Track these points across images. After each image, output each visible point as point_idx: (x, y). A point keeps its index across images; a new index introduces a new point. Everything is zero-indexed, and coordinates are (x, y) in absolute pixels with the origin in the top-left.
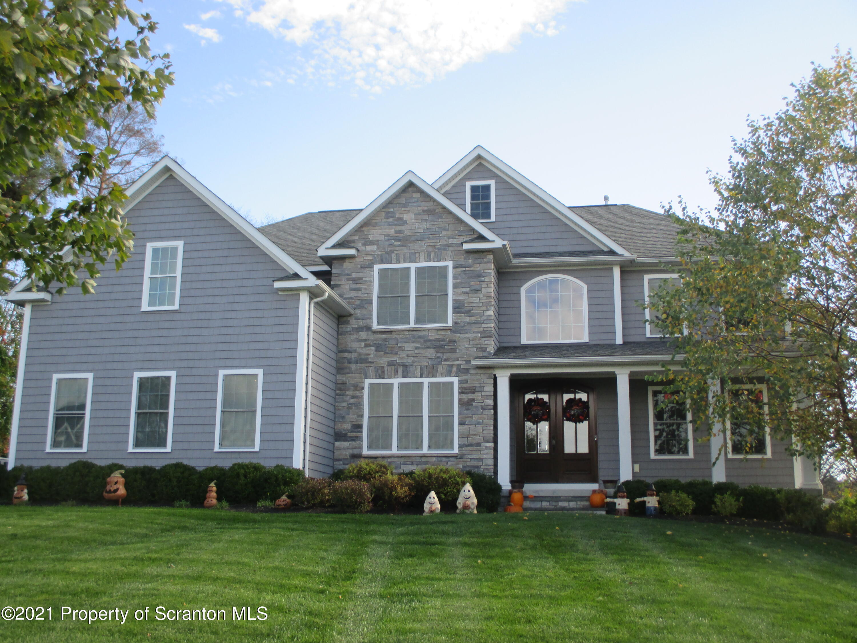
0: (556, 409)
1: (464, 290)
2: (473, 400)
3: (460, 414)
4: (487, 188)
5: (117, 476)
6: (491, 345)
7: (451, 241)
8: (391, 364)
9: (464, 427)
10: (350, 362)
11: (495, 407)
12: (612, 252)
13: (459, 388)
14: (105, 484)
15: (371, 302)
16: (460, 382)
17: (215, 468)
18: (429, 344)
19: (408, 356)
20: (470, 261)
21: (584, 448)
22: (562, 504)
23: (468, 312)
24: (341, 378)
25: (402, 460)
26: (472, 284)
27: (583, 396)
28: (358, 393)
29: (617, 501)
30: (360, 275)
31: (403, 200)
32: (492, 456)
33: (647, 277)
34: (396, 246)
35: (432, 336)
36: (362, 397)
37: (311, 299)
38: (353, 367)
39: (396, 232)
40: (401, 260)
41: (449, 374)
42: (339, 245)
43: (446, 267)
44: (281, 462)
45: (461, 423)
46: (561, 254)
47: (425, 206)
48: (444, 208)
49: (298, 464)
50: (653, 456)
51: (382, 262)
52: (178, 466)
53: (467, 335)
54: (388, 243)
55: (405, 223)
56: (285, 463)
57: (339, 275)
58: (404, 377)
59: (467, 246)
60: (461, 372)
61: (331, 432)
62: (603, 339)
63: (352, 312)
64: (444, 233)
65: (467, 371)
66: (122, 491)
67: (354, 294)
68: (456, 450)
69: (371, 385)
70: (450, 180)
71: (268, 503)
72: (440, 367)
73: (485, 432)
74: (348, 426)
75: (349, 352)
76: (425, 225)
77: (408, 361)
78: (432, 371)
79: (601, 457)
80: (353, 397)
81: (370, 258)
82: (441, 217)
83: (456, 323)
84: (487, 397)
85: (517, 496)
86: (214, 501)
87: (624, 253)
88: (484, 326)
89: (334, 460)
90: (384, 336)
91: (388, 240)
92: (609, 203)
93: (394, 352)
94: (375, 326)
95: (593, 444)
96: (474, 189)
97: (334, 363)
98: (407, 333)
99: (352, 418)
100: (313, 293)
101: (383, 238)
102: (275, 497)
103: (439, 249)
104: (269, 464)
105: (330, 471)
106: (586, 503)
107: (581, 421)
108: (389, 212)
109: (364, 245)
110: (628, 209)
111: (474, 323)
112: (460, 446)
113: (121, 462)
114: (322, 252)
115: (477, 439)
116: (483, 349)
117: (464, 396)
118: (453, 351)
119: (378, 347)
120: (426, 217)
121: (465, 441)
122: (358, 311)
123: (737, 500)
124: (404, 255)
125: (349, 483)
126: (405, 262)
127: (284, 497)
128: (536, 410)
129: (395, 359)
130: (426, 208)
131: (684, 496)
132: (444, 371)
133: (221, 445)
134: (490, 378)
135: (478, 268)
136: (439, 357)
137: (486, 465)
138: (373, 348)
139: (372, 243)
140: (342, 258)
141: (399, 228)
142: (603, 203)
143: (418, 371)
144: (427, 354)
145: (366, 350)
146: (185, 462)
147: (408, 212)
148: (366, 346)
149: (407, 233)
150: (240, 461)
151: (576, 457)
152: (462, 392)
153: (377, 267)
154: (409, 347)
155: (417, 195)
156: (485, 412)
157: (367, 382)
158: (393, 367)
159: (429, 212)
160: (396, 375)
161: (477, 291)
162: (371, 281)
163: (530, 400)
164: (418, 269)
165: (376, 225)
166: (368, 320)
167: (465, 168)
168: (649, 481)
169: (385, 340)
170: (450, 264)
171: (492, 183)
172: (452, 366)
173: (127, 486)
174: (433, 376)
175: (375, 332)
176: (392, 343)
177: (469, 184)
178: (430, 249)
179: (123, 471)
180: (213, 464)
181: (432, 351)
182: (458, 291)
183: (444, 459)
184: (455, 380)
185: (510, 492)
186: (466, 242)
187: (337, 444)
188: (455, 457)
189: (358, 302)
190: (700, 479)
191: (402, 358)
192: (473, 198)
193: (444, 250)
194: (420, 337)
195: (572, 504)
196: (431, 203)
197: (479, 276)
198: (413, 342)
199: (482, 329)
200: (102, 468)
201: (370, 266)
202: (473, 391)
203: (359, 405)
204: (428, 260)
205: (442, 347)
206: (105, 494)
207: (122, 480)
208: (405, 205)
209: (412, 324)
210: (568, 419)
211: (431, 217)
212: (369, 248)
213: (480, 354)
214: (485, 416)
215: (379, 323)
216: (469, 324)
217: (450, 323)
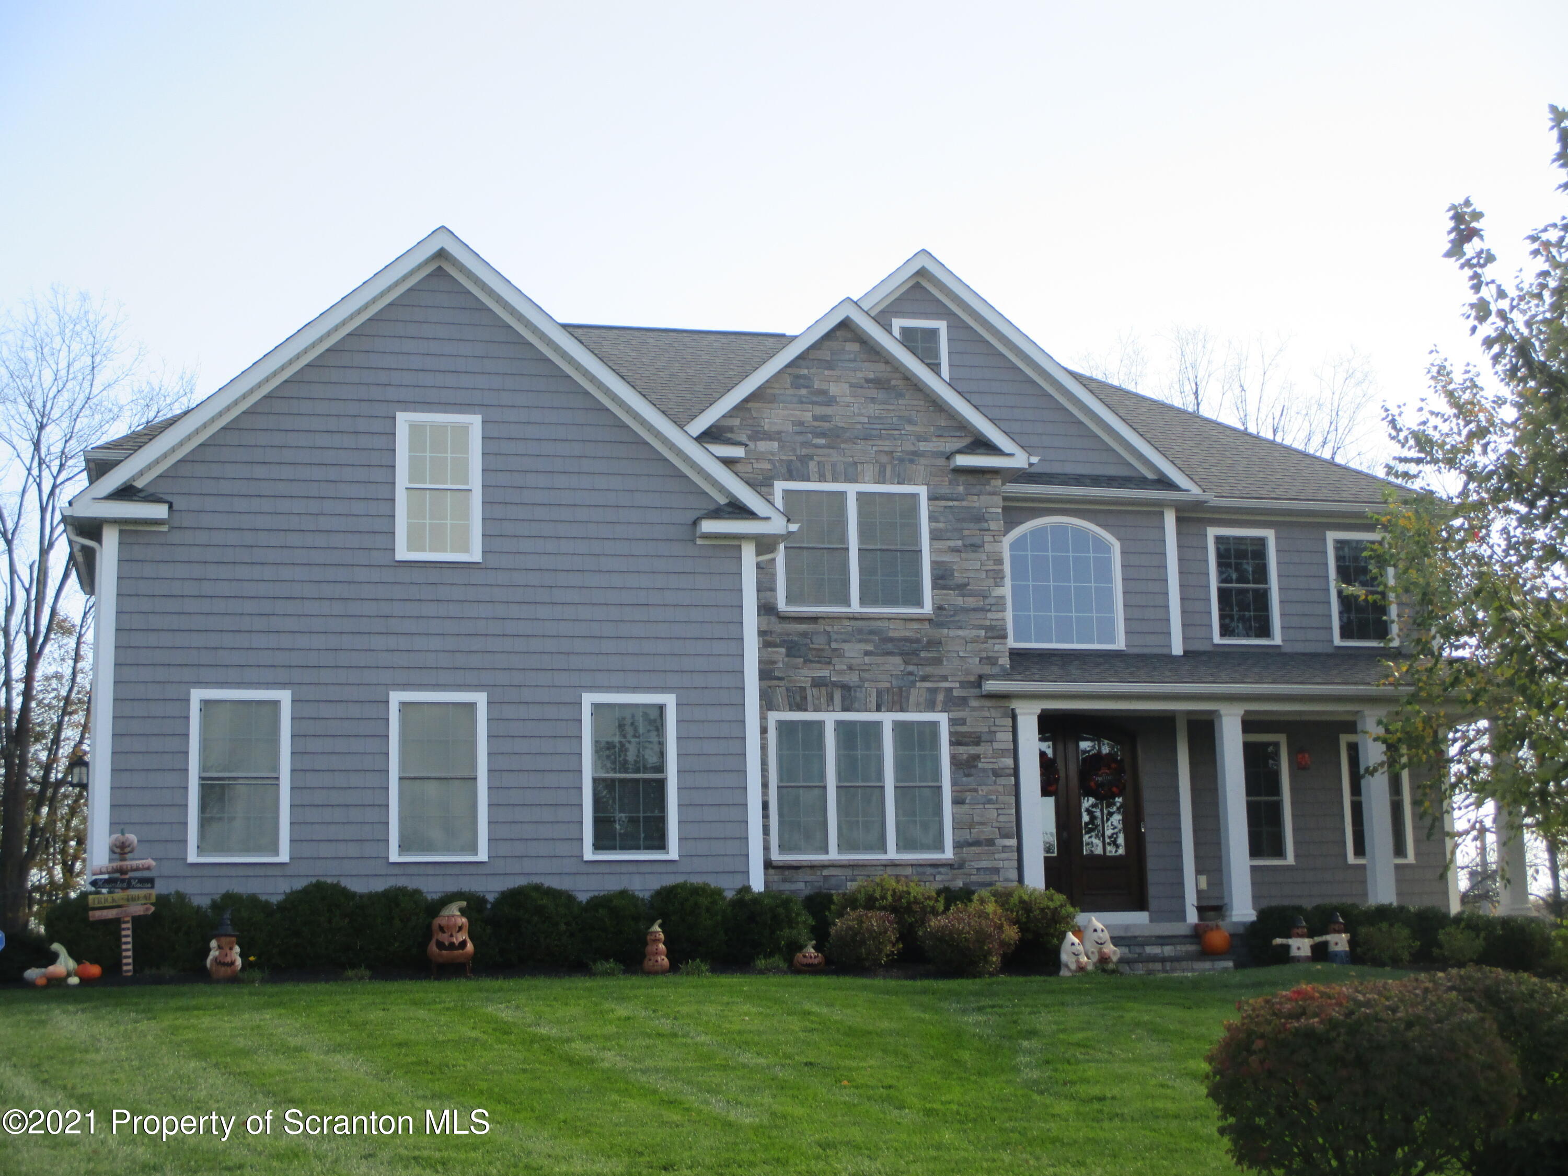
0: (1067, 772)
1: (951, 543)
2: (977, 757)
3: (954, 783)
4: (932, 335)
5: (454, 914)
6: (1007, 654)
7: (923, 446)
8: (818, 683)
9: (965, 808)
11: (1016, 772)
12: (1164, 483)
13: (951, 734)
16: (953, 722)
18: (890, 646)
19: (850, 668)
20: (961, 489)
21: (1117, 847)
22: (1150, 950)
23: (961, 588)
25: (849, 872)
26: (966, 533)
29: (1293, 942)
31: (825, 355)
32: (1015, 864)
33: (1212, 532)
34: (817, 447)
35: (897, 631)
36: (764, 748)
37: (755, 556)
39: (815, 418)
40: (829, 476)
41: (931, 706)
42: (712, 435)
43: (915, 496)
45: (957, 801)
46: (1079, 480)
47: (870, 370)
49: (758, 882)
51: (790, 477)
53: (960, 633)
54: (800, 438)
55: (831, 401)
58: (845, 709)
59: (963, 460)
60: (952, 703)
62: (1149, 644)
64: (909, 428)
65: (963, 701)
66: (469, 947)
68: (949, 854)
69: (781, 725)
72: (914, 692)
73: (1001, 818)
76: (873, 409)
77: (852, 678)
78: (898, 700)
79: (1152, 863)
81: (768, 466)
82: (900, 395)
83: (939, 608)
84: (1002, 753)
86: (665, 961)
87: (1191, 489)
88: (990, 616)
90: (803, 627)
91: (801, 433)
93: (823, 659)
94: (782, 605)
95: (1134, 841)
96: (906, 335)
98: (846, 622)
101: (789, 428)
102: (790, 950)
103: (901, 460)
107: (1111, 797)
108: (798, 377)
109: (756, 438)
111: (974, 610)
112: (958, 846)
115: (988, 832)
116: (991, 660)
117: (961, 749)
118: (937, 661)
119: (792, 649)
120: (873, 393)
121: (966, 835)
124: (834, 466)
126: (835, 480)
127: (810, 950)
129: (826, 673)
130: (871, 376)
132: (922, 700)
134: (1004, 716)
135: (975, 502)
136: (911, 674)
137: (1007, 880)
138: (783, 650)
139: (769, 437)
141: (820, 410)
143: (873, 699)
144: (887, 667)
145: (765, 654)
147: (838, 379)
148: (769, 645)
149: (838, 421)
151: (1106, 862)
152: (957, 740)
153: (780, 486)
154: (853, 651)
155: (854, 347)
156: (1002, 781)
157: (773, 718)
158: (823, 690)
159: (878, 383)
160: (829, 705)
161: (975, 547)
164: (862, 498)
165: (773, 399)
166: (768, 594)
169: (805, 635)
170: (922, 491)
171: (942, 327)
172: (934, 691)
174: (902, 710)
175: (784, 618)
176: (819, 642)
177: (899, 323)
178: (884, 459)
179: (464, 904)
181: (897, 660)
182: (940, 545)
183: (929, 870)
184: (942, 719)
186: (960, 452)
188: (950, 866)
191: (840, 672)
193: (912, 461)
194: (872, 632)
196: (881, 367)
197: (979, 518)
198: (860, 641)
199: (988, 623)
201: (768, 482)
202: (977, 740)
204: (881, 480)
205: (915, 653)
207: (464, 922)
208: (830, 365)
209: (855, 606)
210: (1089, 794)
211: (881, 395)
212: (764, 446)
213: (986, 670)
214: (1001, 789)
215: (789, 600)
216: (966, 610)
217: (928, 608)
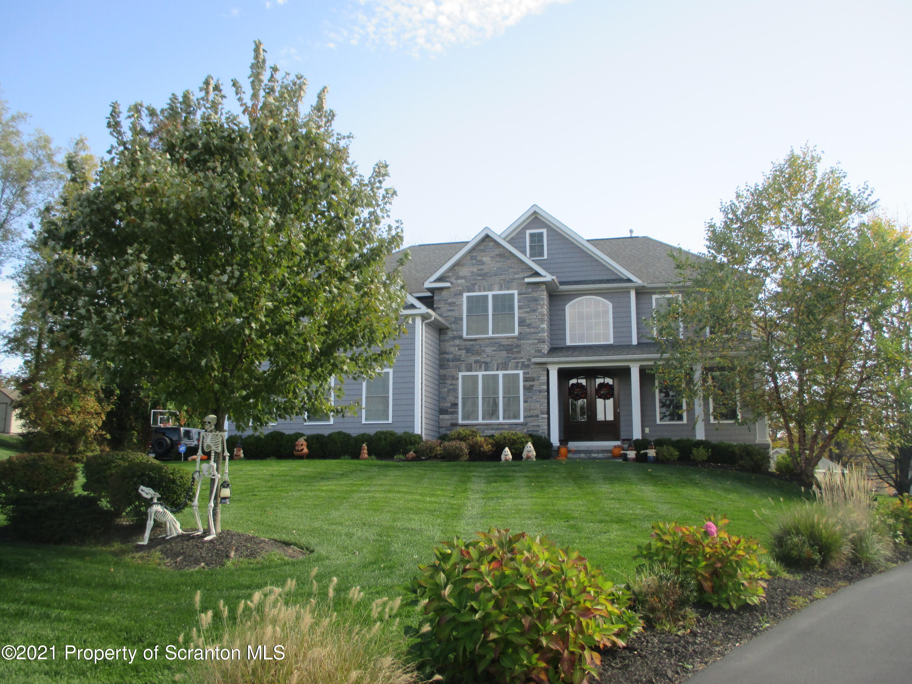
0: (591, 391)
1: (526, 310)
2: (533, 386)
3: (524, 395)
4: (541, 235)
5: (302, 441)
6: (545, 348)
7: (516, 276)
8: (476, 362)
9: (528, 404)
10: (448, 360)
11: (548, 391)
12: (629, 280)
13: (524, 377)
14: (294, 446)
15: (462, 319)
16: (524, 373)
17: (363, 435)
18: (502, 348)
19: (488, 356)
20: (530, 290)
21: (610, 417)
22: (594, 455)
23: (529, 326)
24: (443, 372)
25: (486, 427)
26: (531, 306)
27: (609, 381)
28: (454, 382)
29: (628, 452)
30: (454, 300)
31: (482, 248)
32: (546, 424)
33: (654, 297)
34: (478, 280)
35: (504, 342)
36: (457, 385)
37: (423, 321)
38: (451, 364)
39: (478, 270)
40: (482, 290)
41: (516, 368)
42: (439, 280)
43: (513, 294)
44: (407, 430)
45: (525, 402)
46: (594, 282)
47: (497, 251)
48: (511, 253)
49: (418, 430)
50: (658, 422)
51: (469, 291)
52: (340, 433)
53: (528, 342)
54: (472, 278)
55: (483, 263)
56: (410, 431)
57: (439, 301)
58: (486, 370)
59: (527, 280)
60: (524, 366)
61: (437, 408)
62: (624, 341)
63: (449, 326)
64: (511, 270)
65: (528, 366)
66: (306, 450)
67: (450, 314)
68: (522, 420)
69: (463, 377)
70: (514, 230)
71: (401, 457)
72: (510, 364)
73: (541, 407)
74: (449, 405)
75: (448, 353)
76: (498, 265)
77: (488, 360)
78: (504, 366)
79: (622, 424)
80: (451, 385)
81: (461, 288)
82: (508, 259)
83: (520, 333)
84: (543, 384)
85: (563, 450)
86: (366, 456)
87: (638, 281)
88: (540, 335)
89: (440, 428)
90: (471, 343)
91: (473, 276)
92: (634, 235)
93: (478, 353)
94: (465, 336)
95: (616, 414)
96: (532, 235)
97: (437, 362)
98: (487, 340)
99: (451, 398)
100: (424, 317)
101: (469, 274)
102: (405, 453)
103: (508, 282)
104: (399, 431)
105: (437, 435)
106: (610, 455)
107: (608, 398)
108: (473, 256)
109: (456, 279)
110: (646, 240)
111: (533, 333)
112: (525, 417)
113: (301, 432)
114: (427, 285)
115: (536, 412)
116: (539, 351)
117: (527, 383)
118: (519, 352)
119: (468, 350)
120: (498, 259)
121: (528, 414)
122: (453, 326)
123: (707, 451)
124: (484, 286)
125: (454, 444)
126: (484, 291)
127: (412, 453)
128: (577, 391)
129: (479, 358)
131: (672, 449)
132: (513, 366)
133: (366, 419)
134: (544, 371)
135: (535, 294)
136: (509, 357)
137: (543, 429)
138: (464, 351)
139: (462, 278)
140: (441, 289)
141: (480, 267)
142: (629, 235)
143: (495, 367)
144: (501, 355)
145: (458, 353)
146: (344, 431)
147: (486, 256)
148: (459, 349)
149: (486, 271)
150: (379, 430)
151: (605, 423)
152: (526, 380)
153: (465, 295)
154: (489, 350)
155: (491, 244)
156: (542, 394)
157: (461, 374)
158: (478, 364)
159: (500, 255)
160: (480, 369)
161: (534, 311)
162: (462, 305)
163: (573, 384)
164: (494, 296)
165: (463, 265)
166: (460, 332)
167: (525, 221)
168: (652, 439)
169: (472, 345)
170: (516, 292)
171: (544, 231)
172: (518, 363)
173: (308, 447)
174: (506, 370)
175: (465, 340)
176: (477, 348)
177: (528, 232)
178: (502, 282)
179: (305, 438)
180: (362, 431)
181: (505, 352)
182: (521, 311)
183: (514, 426)
184: (521, 372)
185: (559, 448)
186: (527, 277)
187: (441, 416)
188: (521, 424)
189: (453, 319)
190: (685, 438)
191: (484, 358)
192: (531, 241)
193: (512, 282)
194: (496, 343)
195: (601, 455)
196: (502, 249)
197: (536, 300)
198: (492, 346)
199: (539, 337)
200: (290, 436)
201: (461, 294)
202: (533, 380)
203: (455, 390)
204: (501, 289)
205: (511, 350)
206: (295, 453)
207: (305, 443)
208: (484, 251)
209: (490, 334)
210: (599, 397)
211: (502, 259)
212: (459, 281)
213: (537, 354)
214: (541, 397)
215: (467, 334)
216: (529, 333)
217: (516, 333)
